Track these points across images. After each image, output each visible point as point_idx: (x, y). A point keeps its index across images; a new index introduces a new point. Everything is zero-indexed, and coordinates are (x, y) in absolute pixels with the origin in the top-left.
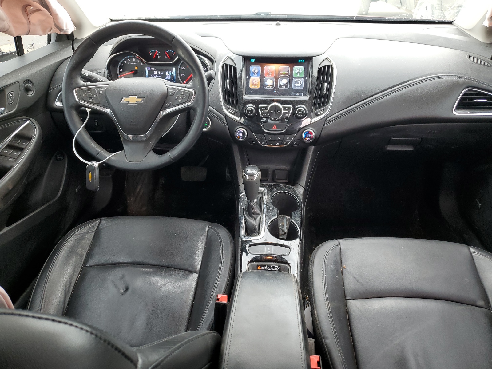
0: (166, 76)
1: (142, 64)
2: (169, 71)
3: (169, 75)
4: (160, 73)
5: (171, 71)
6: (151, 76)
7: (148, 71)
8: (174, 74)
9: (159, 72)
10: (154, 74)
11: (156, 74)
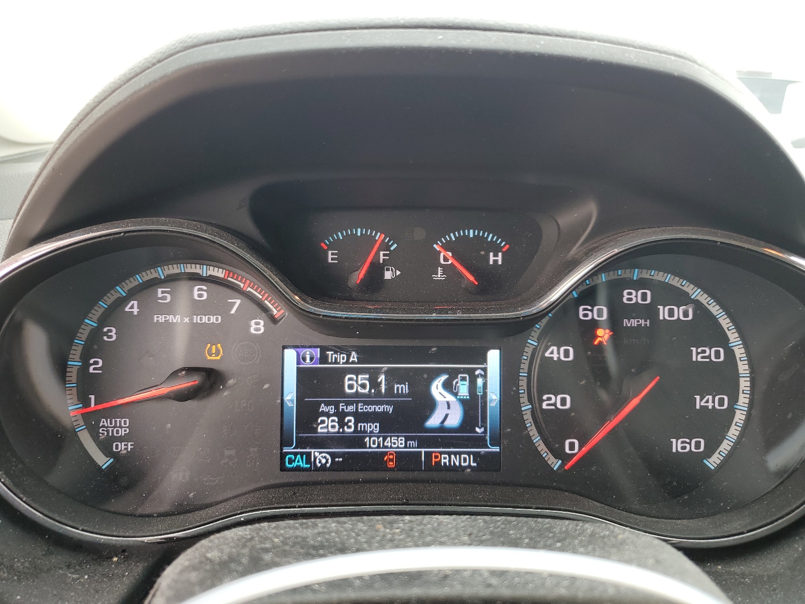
0: (430, 405)
1: (257, 326)
2: (453, 374)
3: (450, 398)
4: (390, 389)
5: (471, 372)
6: (323, 408)
7: (302, 374)
8: (494, 395)
9: (382, 378)
10: (343, 394)
11: (357, 394)
